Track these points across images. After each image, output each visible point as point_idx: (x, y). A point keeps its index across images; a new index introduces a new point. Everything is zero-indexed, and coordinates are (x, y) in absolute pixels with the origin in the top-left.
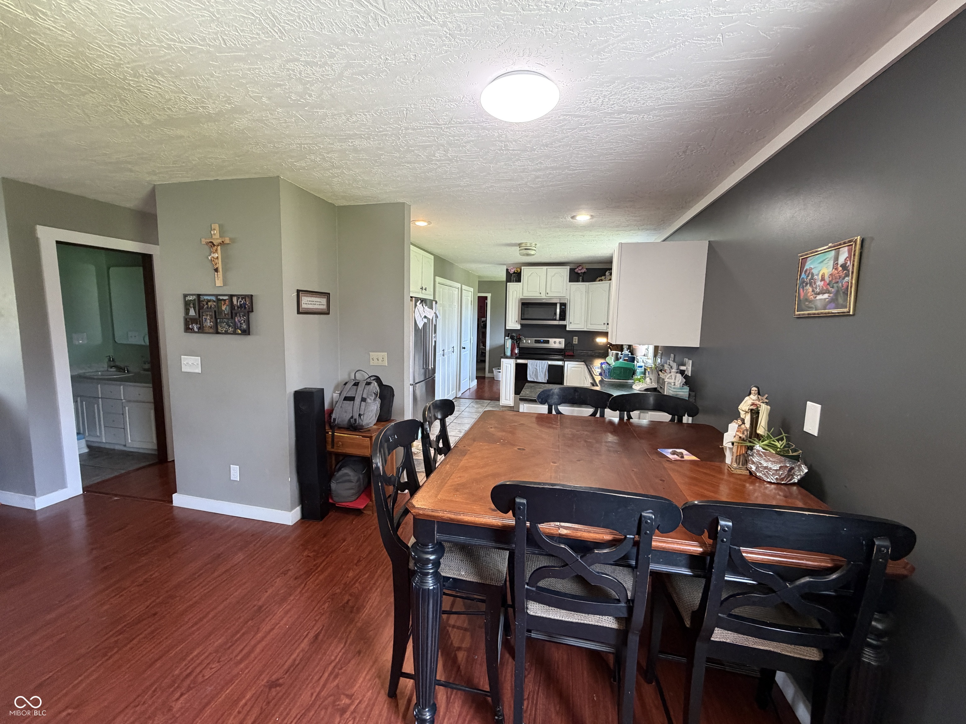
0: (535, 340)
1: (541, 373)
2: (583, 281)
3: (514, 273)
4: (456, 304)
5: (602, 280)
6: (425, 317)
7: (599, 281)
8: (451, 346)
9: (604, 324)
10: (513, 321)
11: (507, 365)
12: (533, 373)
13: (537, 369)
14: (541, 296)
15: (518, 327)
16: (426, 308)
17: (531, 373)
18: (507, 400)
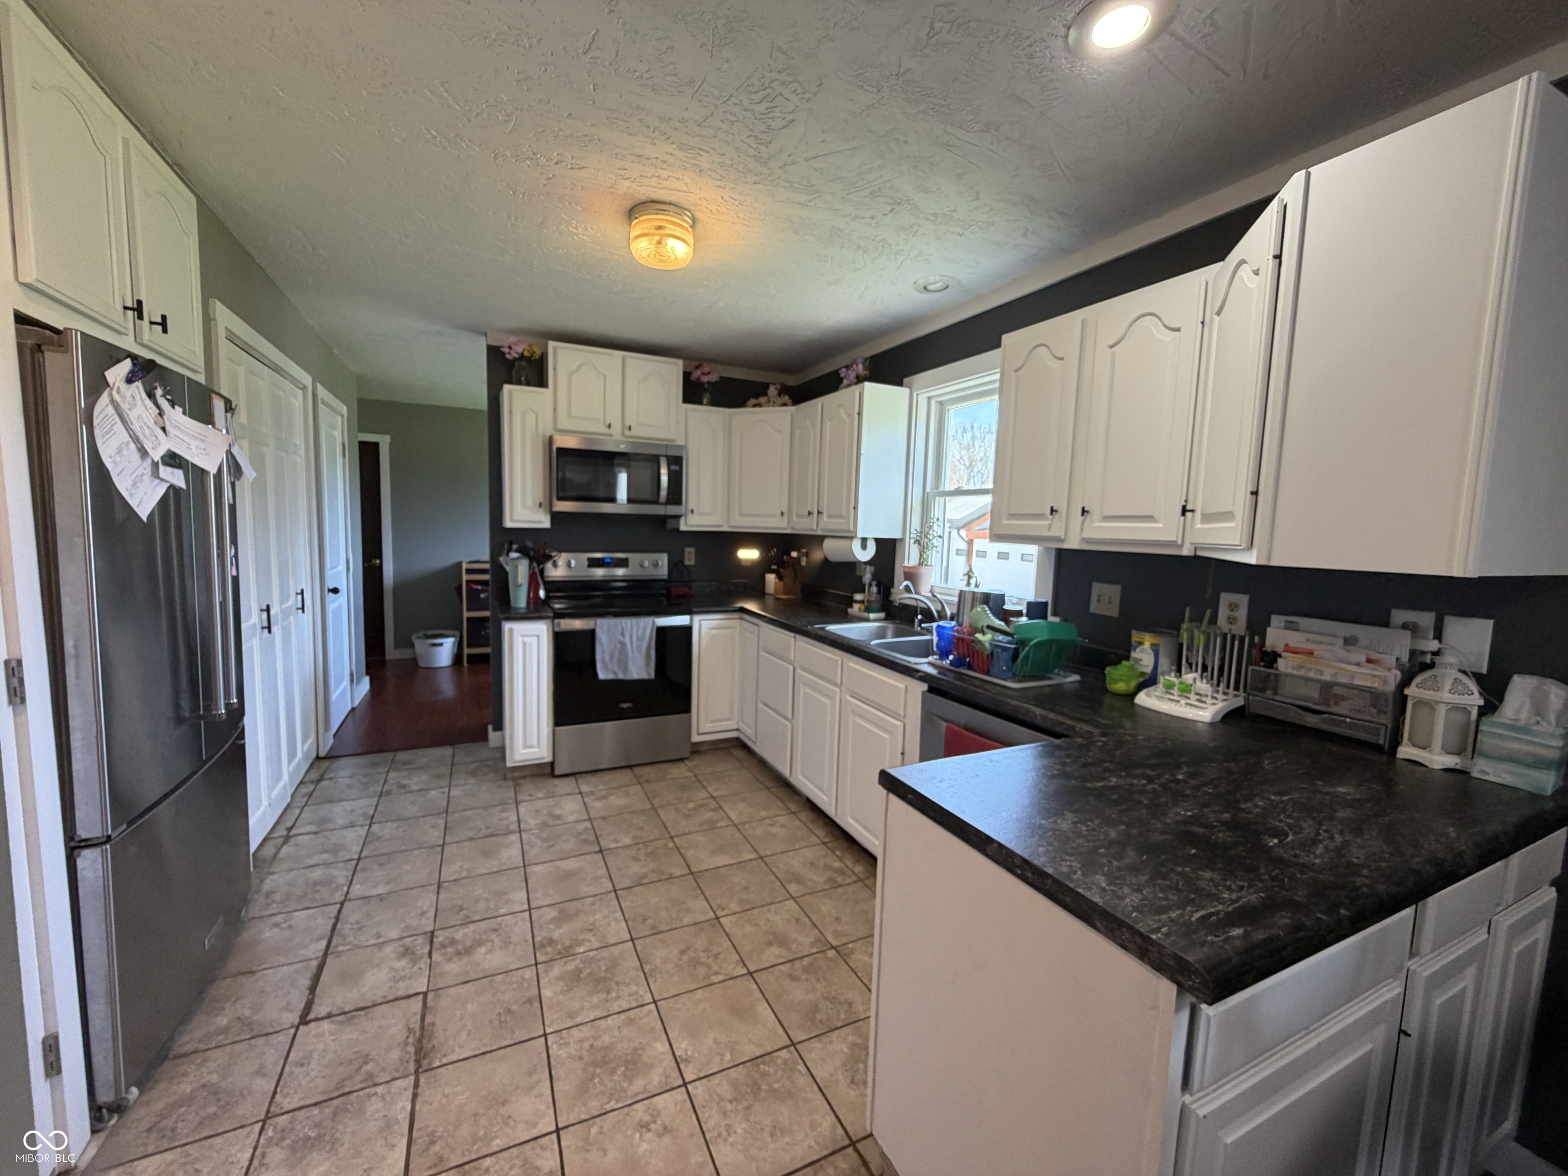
0: (589, 559)
1: (637, 654)
2: (713, 403)
3: (522, 357)
4: (299, 441)
5: (760, 405)
6: (173, 460)
7: (755, 406)
8: (293, 590)
9: (782, 514)
10: (529, 503)
11: (527, 640)
12: (612, 657)
13: (623, 644)
14: (611, 435)
15: (545, 522)
16: (175, 415)
17: (607, 658)
18: (531, 747)
